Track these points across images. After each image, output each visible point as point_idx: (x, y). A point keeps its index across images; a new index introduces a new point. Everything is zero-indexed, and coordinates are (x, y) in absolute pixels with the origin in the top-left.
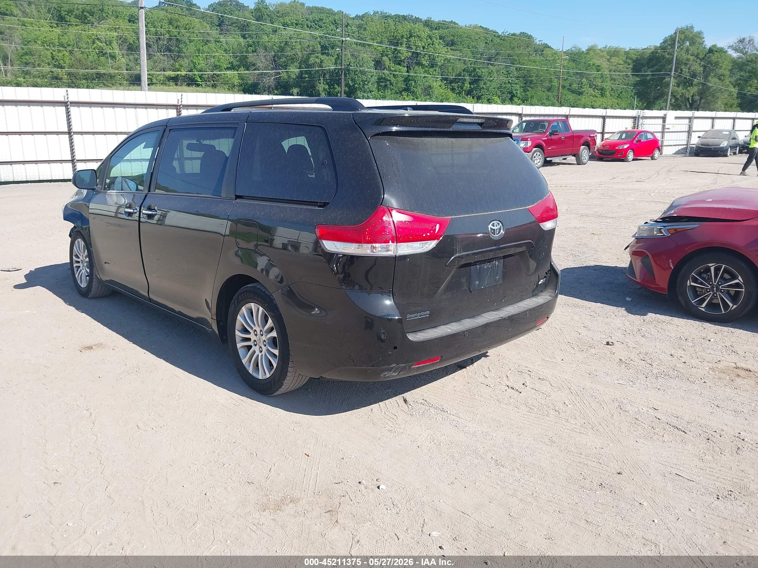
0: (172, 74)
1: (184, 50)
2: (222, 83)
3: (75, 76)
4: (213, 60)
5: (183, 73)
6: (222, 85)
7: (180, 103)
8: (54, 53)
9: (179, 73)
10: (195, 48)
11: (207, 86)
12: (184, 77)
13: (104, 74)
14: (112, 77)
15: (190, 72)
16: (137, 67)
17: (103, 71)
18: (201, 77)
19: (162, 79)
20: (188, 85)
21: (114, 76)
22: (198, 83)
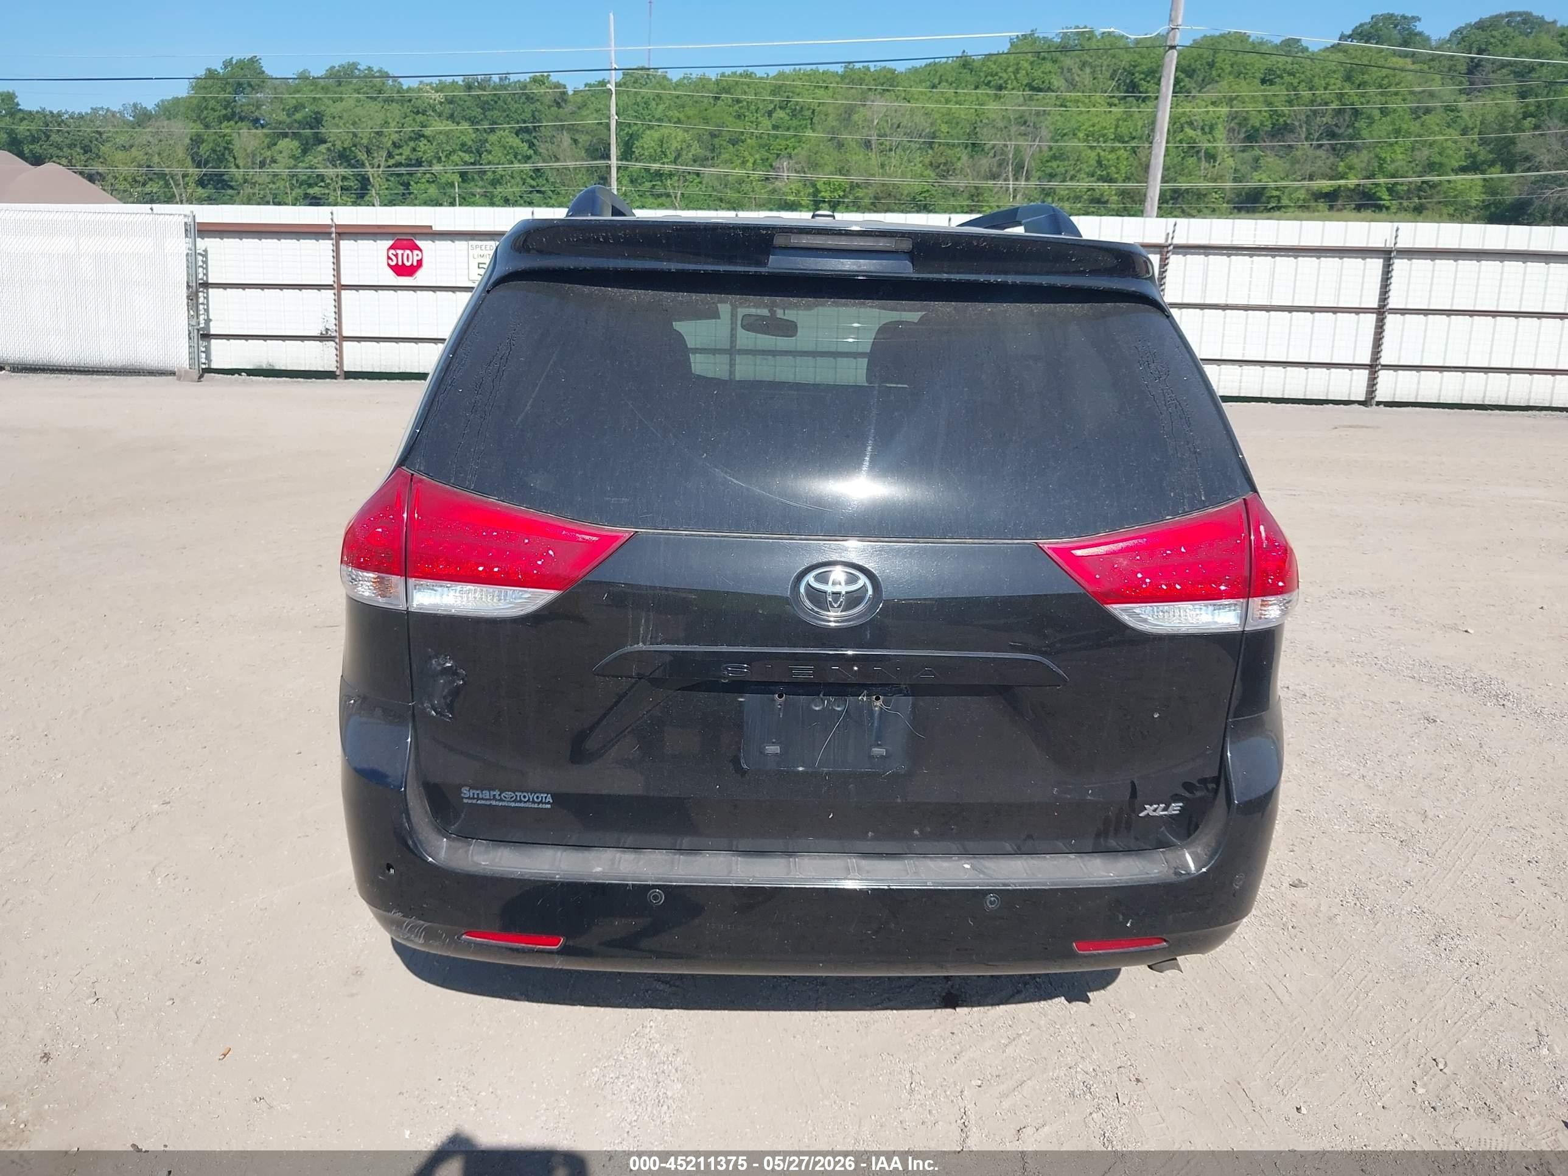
0: (1325, 185)
1: (1365, 133)
2: (1440, 202)
3: (1132, 198)
4: (1426, 152)
5: (1352, 182)
6: (1440, 206)
7: (1169, 242)
8: (1102, 153)
9: (1342, 182)
10: (1391, 128)
11: (1402, 209)
12: (1353, 190)
13: (1187, 191)
14: (1200, 195)
15: (1368, 178)
16: (1255, 173)
17: (1184, 185)
18: (1391, 190)
19: (1302, 197)
20: (1358, 208)
21: (1205, 195)
22: (1382, 202)
